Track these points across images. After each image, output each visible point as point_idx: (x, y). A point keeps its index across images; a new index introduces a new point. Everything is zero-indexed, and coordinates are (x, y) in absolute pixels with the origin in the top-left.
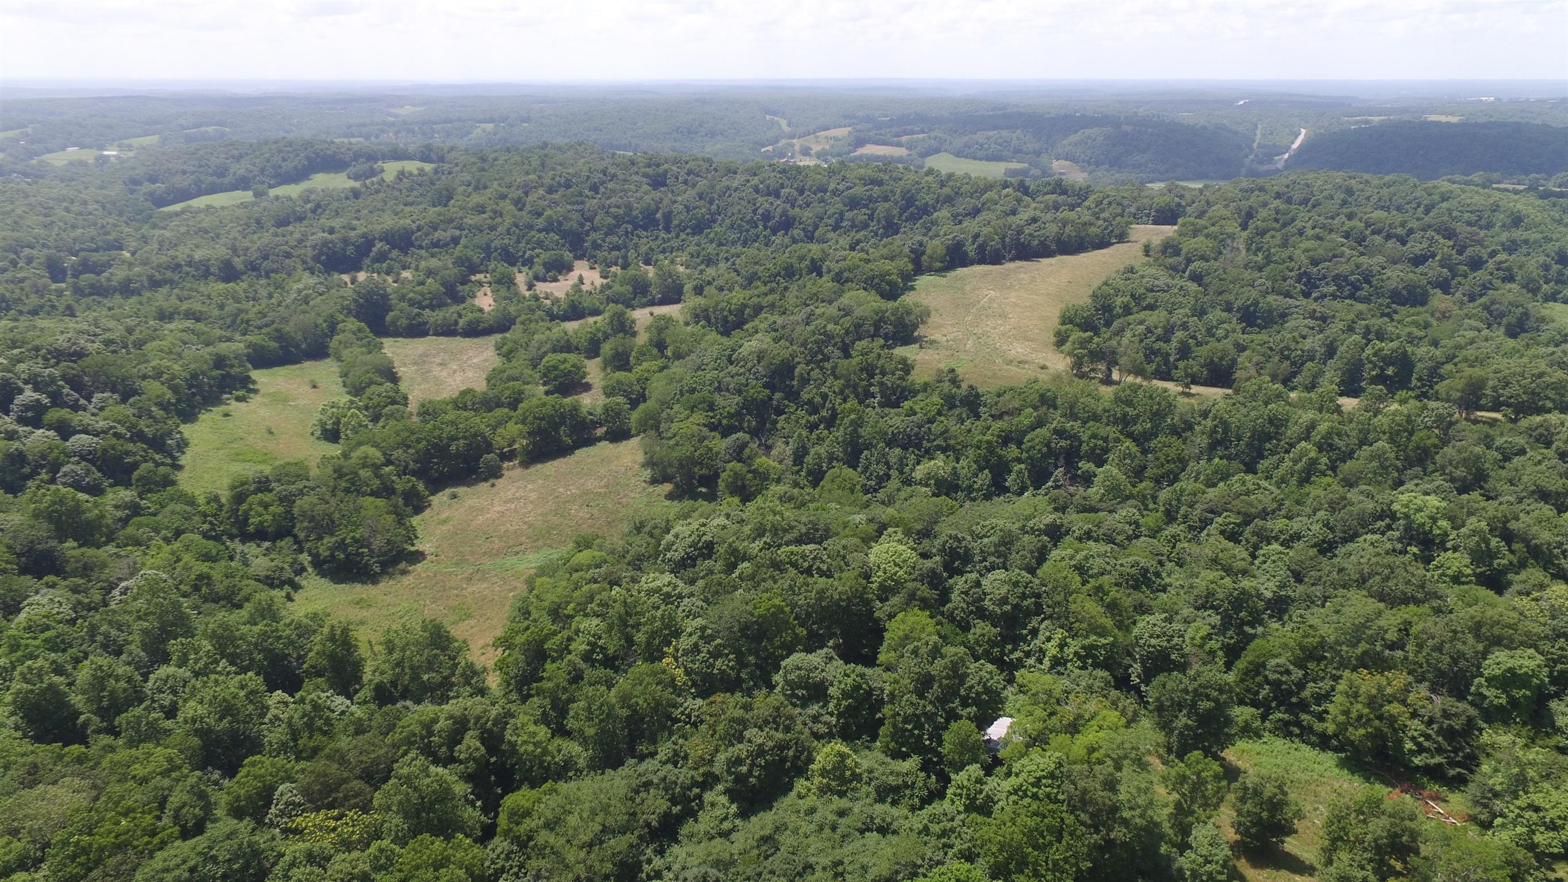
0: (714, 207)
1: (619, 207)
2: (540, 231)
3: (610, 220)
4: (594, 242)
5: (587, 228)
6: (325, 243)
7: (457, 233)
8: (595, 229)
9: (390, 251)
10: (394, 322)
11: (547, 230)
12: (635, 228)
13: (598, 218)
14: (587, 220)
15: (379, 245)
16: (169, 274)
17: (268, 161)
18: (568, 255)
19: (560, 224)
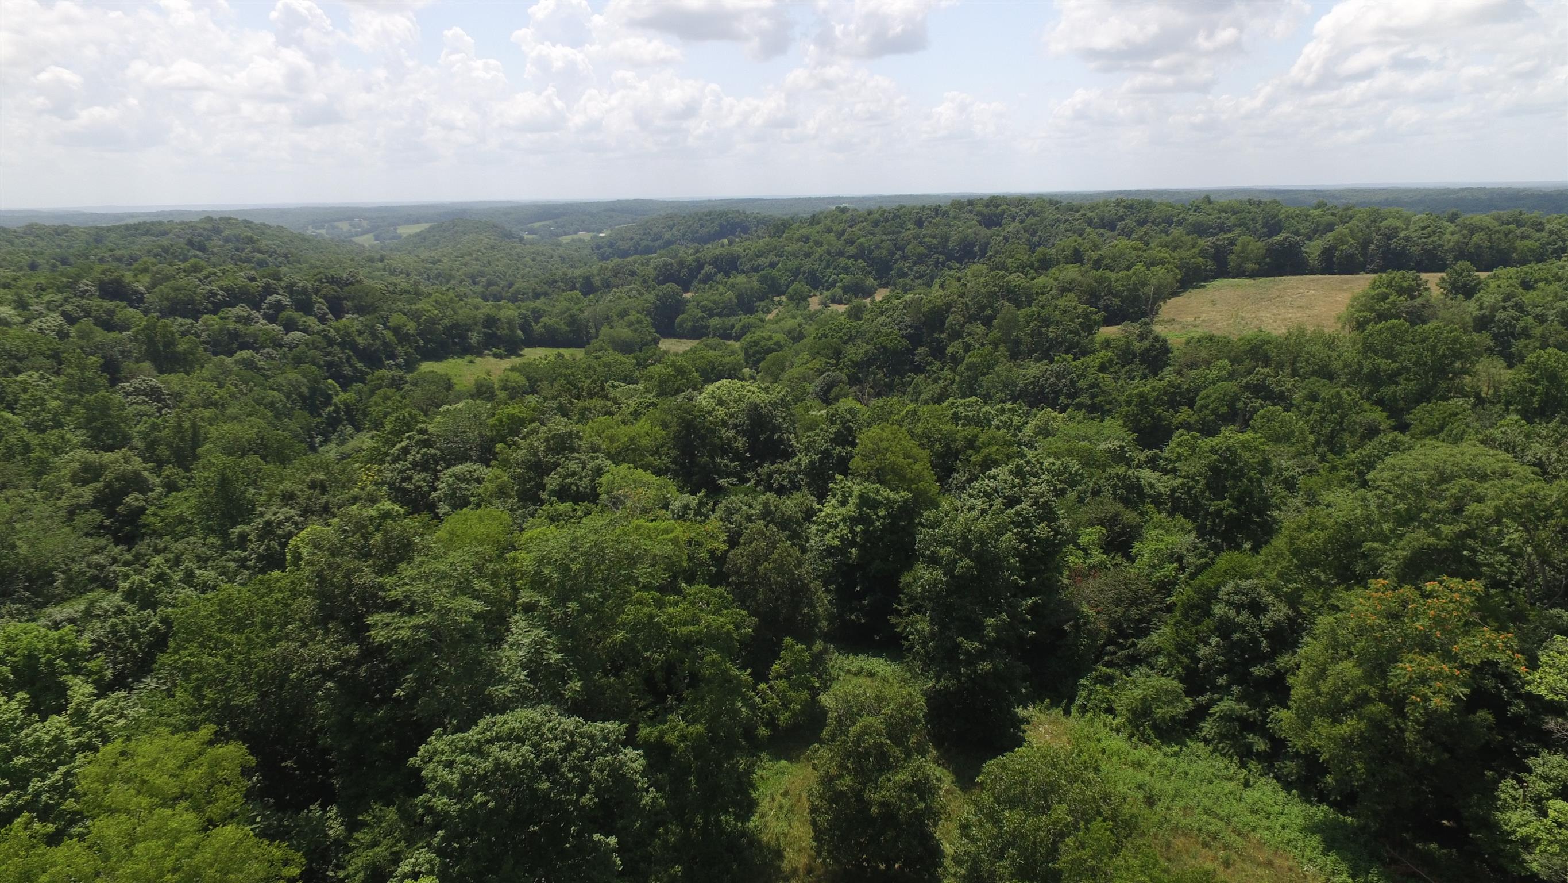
0: (1036, 239)
1: (934, 237)
2: (849, 258)
3: (922, 250)
4: (900, 269)
5: (897, 256)
6: (665, 265)
7: (776, 259)
8: (905, 258)
9: (716, 274)
10: (681, 325)
11: (856, 257)
12: (948, 260)
13: (910, 247)
14: (898, 249)
15: (707, 268)
16: (546, 287)
17: (689, 227)
18: (870, 281)
19: (870, 252)
